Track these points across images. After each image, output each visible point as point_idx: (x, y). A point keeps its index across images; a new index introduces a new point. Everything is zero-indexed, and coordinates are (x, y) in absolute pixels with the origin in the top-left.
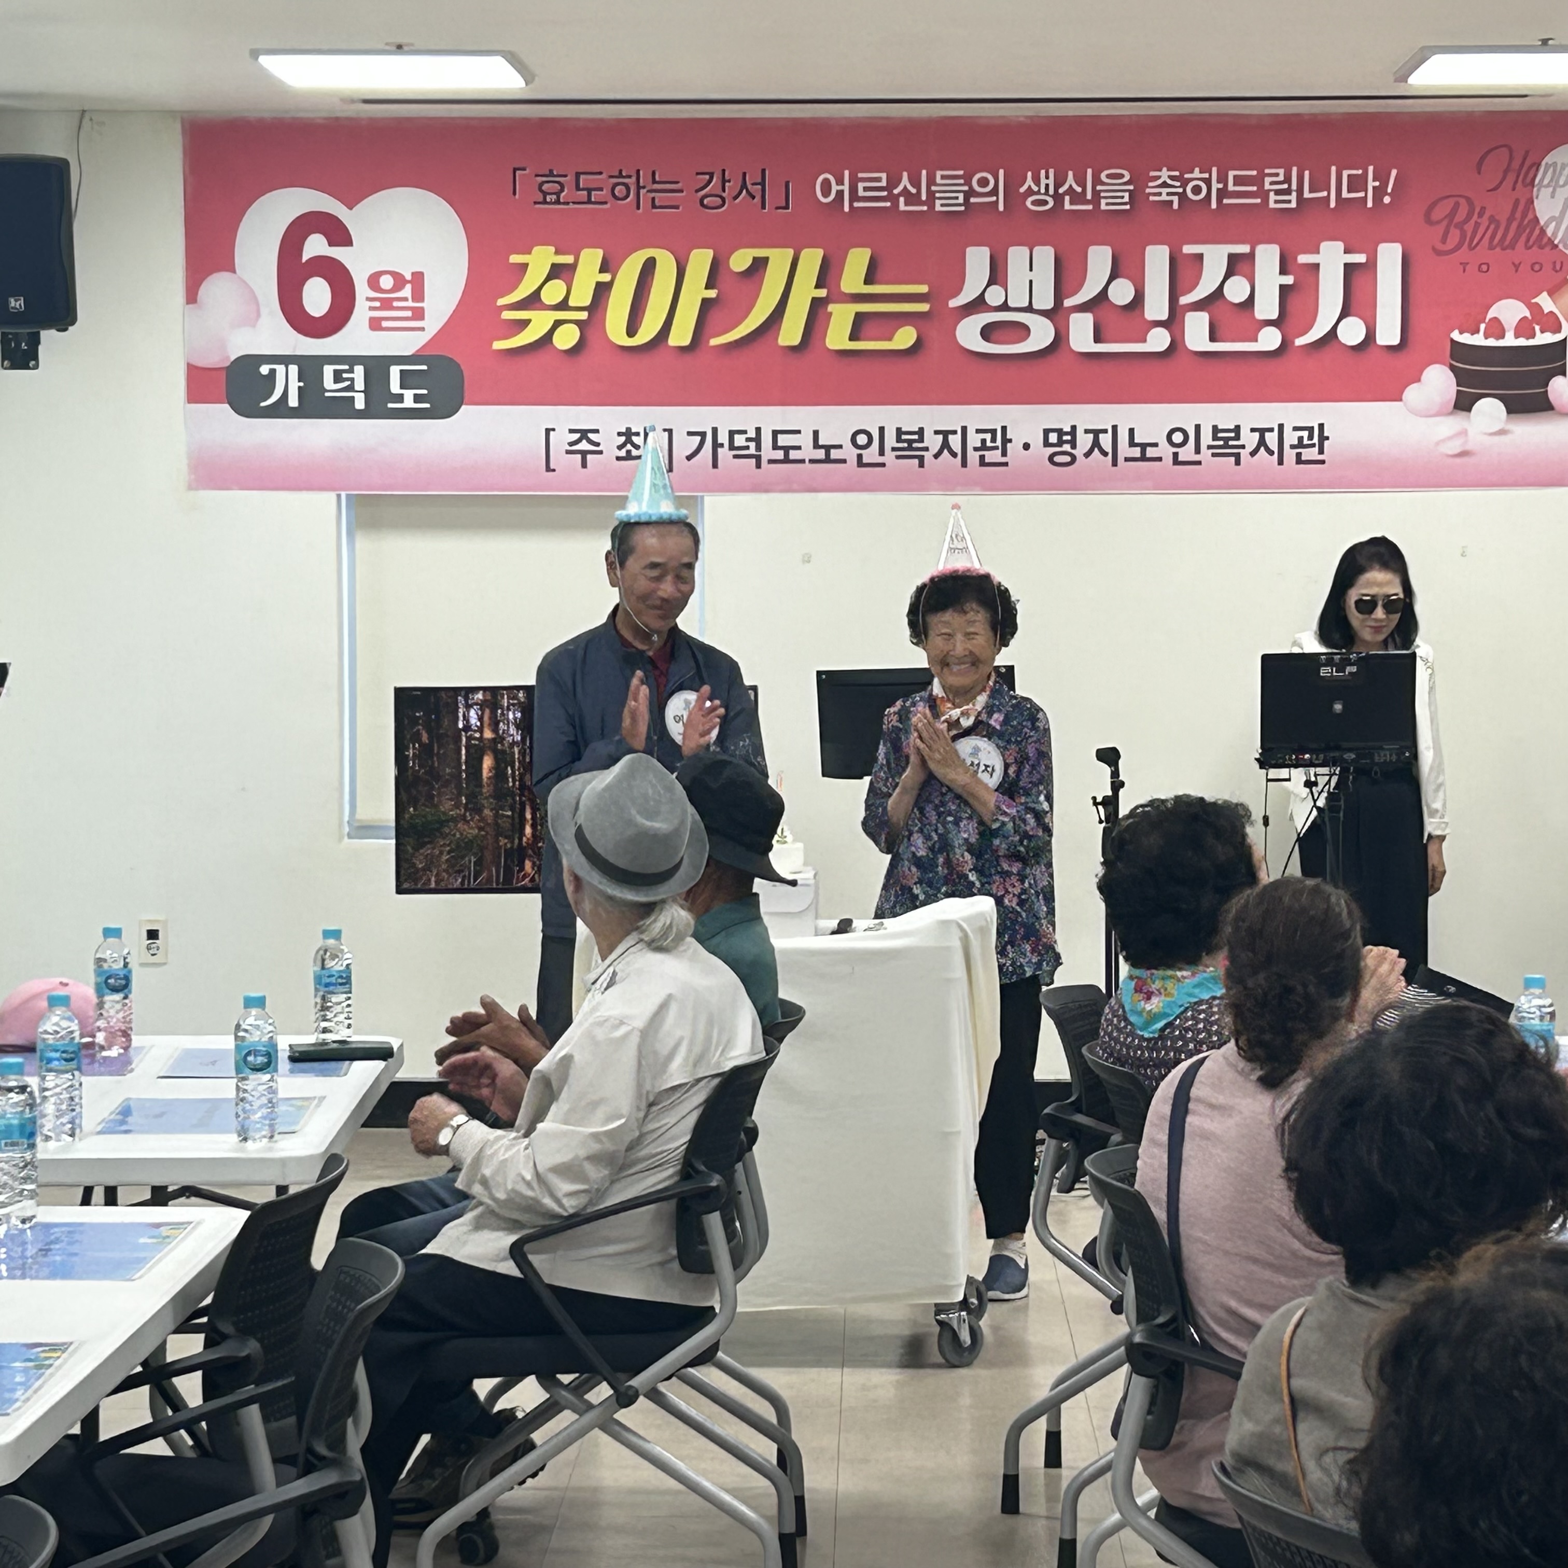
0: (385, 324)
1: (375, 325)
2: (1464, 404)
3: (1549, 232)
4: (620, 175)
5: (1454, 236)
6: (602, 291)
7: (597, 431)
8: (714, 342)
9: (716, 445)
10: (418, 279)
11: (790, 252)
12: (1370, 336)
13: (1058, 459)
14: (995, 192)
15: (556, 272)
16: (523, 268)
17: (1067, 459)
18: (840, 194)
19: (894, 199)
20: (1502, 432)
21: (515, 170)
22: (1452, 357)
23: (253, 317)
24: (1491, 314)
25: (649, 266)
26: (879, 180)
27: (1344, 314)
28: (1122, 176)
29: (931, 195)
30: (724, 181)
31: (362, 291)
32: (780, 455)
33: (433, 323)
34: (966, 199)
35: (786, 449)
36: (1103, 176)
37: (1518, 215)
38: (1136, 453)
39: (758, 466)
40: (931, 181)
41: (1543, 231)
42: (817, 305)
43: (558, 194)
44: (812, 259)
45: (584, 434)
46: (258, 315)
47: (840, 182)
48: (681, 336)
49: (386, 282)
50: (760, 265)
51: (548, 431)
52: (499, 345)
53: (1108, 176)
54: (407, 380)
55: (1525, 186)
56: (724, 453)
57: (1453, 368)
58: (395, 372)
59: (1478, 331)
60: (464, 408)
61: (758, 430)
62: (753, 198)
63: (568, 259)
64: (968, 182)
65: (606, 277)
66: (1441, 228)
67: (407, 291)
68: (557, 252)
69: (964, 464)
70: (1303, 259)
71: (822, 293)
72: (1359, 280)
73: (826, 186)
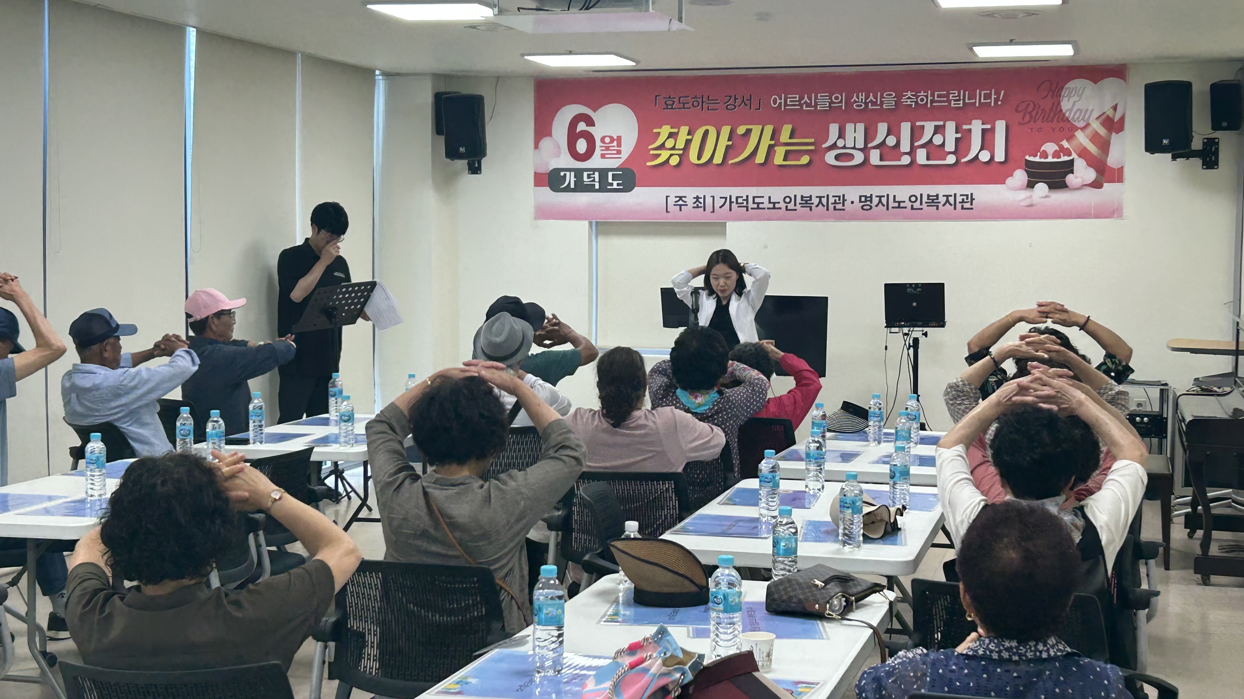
0: (607, 156)
1: (603, 156)
2: (1031, 185)
3: (1067, 115)
4: (696, 98)
5: (1027, 117)
6: (688, 142)
7: (685, 197)
8: (730, 162)
9: (731, 202)
10: (619, 139)
11: (761, 127)
12: (992, 157)
13: (865, 207)
14: (841, 102)
15: (671, 135)
16: (659, 133)
17: (869, 207)
18: (780, 103)
19: (801, 105)
20: (1047, 197)
21: (656, 96)
22: (1026, 166)
23: (558, 155)
24: (1043, 148)
25: (706, 133)
26: (796, 98)
27: (982, 148)
28: (892, 95)
29: (816, 104)
30: (736, 99)
31: (598, 143)
32: (756, 206)
33: (625, 155)
34: (830, 104)
35: (758, 204)
36: (885, 96)
37: (1054, 108)
38: (896, 205)
39: (747, 210)
40: (816, 98)
41: (1064, 115)
42: (771, 148)
43: (672, 105)
44: (769, 129)
45: (681, 198)
46: (560, 153)
47: (780, 99)
48: (718, 160)
49: (607, 140)
50: (749, 132)
51: (667, 197)
52: (649, 164)
53: (887, 95)
54: (615, 178)
55: (1056, 96)
56: (734, 205)
57: (1026, 171)
58: (610, 174)
59: (1037, 156)
60: (636, 189)
61: (747, 196)
62: (746, 105)
63: (675, 130)
64: (831, 98)
65: (690, 137)
66: (1021, 114)
67: (615, 143)
68: (671, 128)
69: (828, 209)
70: (965, 127)
71: (773, 142)
72: (988, 136)
73: (775, 101)
